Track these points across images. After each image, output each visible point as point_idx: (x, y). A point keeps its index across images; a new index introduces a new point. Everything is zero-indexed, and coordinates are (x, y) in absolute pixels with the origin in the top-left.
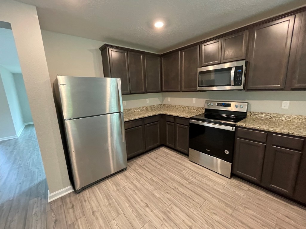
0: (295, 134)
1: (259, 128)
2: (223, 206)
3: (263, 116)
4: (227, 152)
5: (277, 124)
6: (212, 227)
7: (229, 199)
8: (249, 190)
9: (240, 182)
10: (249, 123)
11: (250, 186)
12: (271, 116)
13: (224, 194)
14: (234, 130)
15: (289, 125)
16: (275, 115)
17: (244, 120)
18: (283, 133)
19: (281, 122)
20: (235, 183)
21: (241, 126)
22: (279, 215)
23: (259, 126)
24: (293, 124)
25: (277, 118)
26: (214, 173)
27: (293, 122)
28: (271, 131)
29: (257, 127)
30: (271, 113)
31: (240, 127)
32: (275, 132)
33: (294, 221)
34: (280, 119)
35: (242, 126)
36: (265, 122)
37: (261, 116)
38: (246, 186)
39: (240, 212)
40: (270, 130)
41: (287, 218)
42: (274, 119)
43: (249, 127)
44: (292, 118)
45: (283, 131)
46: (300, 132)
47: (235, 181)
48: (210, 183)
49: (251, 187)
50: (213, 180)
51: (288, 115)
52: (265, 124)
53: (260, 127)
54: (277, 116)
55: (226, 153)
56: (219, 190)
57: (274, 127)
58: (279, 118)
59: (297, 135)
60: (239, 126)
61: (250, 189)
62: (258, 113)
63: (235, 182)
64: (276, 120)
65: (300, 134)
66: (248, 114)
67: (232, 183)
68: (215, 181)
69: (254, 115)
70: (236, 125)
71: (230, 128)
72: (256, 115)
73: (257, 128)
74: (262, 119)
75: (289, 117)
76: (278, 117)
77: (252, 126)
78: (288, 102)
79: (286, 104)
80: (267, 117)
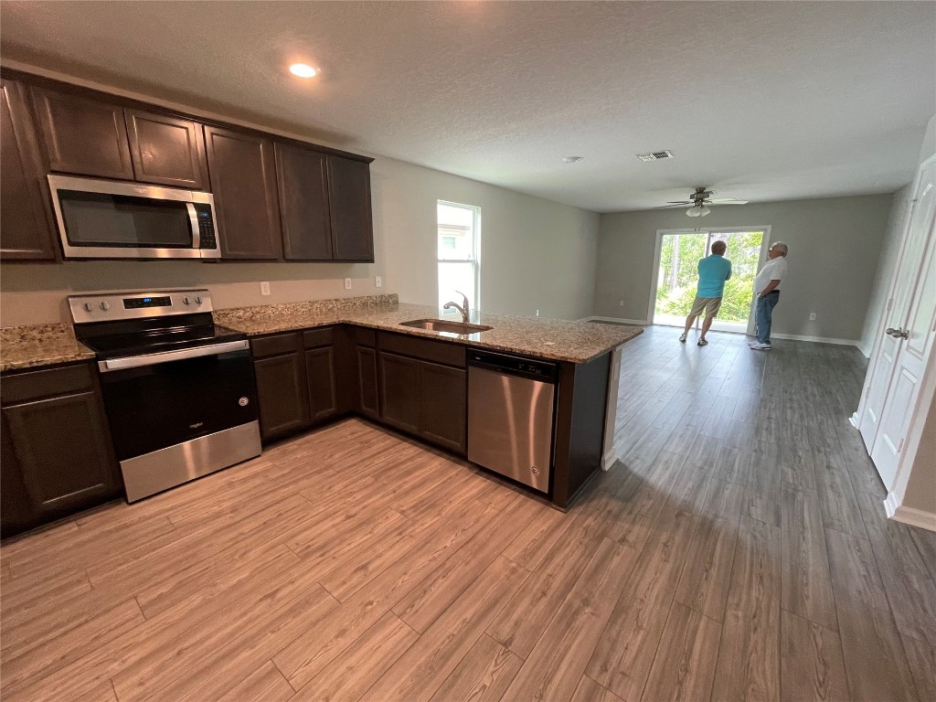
4: (244, 401)
16: (257, 310)
30: (251, 305)
37: (238, 315)
42: (258, 316)
44: (279, 310)
51: (275, 306)
54: (261, 310)
62: (231, 310)
75: (276, 309)
76: (263, 311)
78: (267, 283)
79: (265, 288)
80: (248, 314)
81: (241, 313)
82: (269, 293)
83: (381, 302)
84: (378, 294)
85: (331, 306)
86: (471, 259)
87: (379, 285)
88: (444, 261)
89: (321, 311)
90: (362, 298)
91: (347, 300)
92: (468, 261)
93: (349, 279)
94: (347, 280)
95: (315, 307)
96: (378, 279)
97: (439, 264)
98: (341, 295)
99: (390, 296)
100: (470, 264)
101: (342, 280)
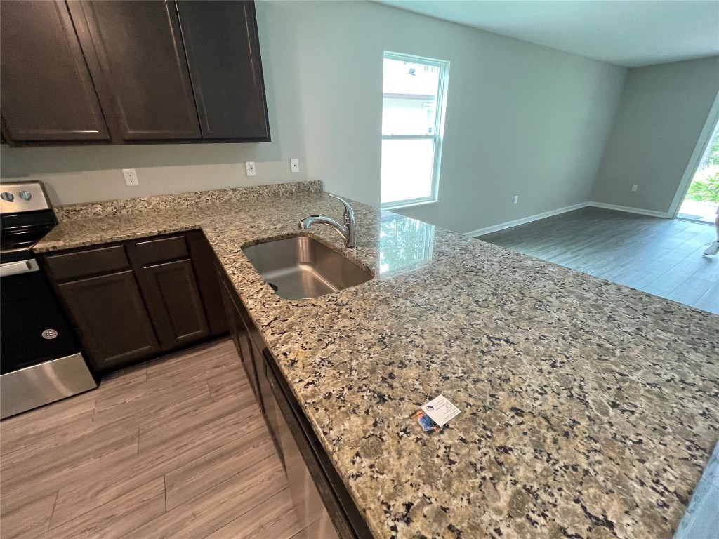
0: (169, 230)
1: (101, 240)
2: (114, 454)
3: (98, 209)
4: (50, 334)
5: (135, 220)
6: (112, 520)
7: (120, 428)
8: (149, 376)
9: (124, 376)
10: (74, 236)
11: (147, 367)
12: (115, 208)
13: (103, 429)
14: (36, 268)
15: (155, 217)
16: (122, 204)
17: (53, 231)
18: (151, 235)
19: (139, 215)
20: (115, 386)
21: (51, 250)
22: (208, 374)
23: (99, 235)
24: (160, 213)
25: (130, 210)
26: (43, 410)
27: (159, 210)
28: (129, 238)
29: (94, 239)
30: (112, 199)
31: (49, 253)
32: (136, 237)
33: (226, 365)
34: (135, 210)
35: (54, 247)
36: (109, 224)
37: (94, 211)
38: (138, 376)
39: (152, 429)
40: (124, 237)
41: (217, 369)
42: (124, 212)
43: (76, 244)
44: (154, 203)
45: (149, 231)
46: (174, 225)
47: (112, 383)
48: (47, 443)
49: (149, 369)
50: (50, 429)
51: (146, 199)
52: (112, 227)
53: (101, 236)
54: (128, 204)
55: (48, 338)
56: (83, 436)
57: (130, 228)
58: (133, 207)
59: (172, 232)
60: (44, 251)
61: (149, 372)
62: (84, 205)
63: (110, 385)
64: (130, 213)
65: (175, 228)
66: (59, 215)
67: (110, 392)
68: (57, 427)
69: (76, 212)
70: (35, 252)
71: (20, 266)
72: (81, 212)
73: (97, 241)
74: (98, 218)
75: (148, 202)
76: (130, 206)
77: (81, 241)
78: (133, 171)
79: (131, 176)
80: (108, 210)
81: (99, 208)
82: (136, 183)
83: (298, 191)
84: (295, 180)
85: (226, 197)
86: (432, 133)
87: (296, 169)
88: (393, 137)
89: (213, 203)
90: (271, 186)
91: (249, 190)
92: (427, 137)
93: (253, 163)
94: (248, 164)
95: (203, 198)
96: (295, 162)
97: (384, 142)
98: (240, 183)
99: (311, 183)
100: (430, 141)
101: (242, 164)
